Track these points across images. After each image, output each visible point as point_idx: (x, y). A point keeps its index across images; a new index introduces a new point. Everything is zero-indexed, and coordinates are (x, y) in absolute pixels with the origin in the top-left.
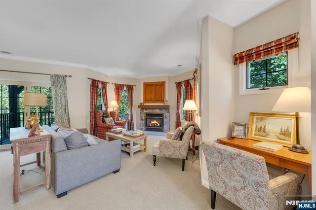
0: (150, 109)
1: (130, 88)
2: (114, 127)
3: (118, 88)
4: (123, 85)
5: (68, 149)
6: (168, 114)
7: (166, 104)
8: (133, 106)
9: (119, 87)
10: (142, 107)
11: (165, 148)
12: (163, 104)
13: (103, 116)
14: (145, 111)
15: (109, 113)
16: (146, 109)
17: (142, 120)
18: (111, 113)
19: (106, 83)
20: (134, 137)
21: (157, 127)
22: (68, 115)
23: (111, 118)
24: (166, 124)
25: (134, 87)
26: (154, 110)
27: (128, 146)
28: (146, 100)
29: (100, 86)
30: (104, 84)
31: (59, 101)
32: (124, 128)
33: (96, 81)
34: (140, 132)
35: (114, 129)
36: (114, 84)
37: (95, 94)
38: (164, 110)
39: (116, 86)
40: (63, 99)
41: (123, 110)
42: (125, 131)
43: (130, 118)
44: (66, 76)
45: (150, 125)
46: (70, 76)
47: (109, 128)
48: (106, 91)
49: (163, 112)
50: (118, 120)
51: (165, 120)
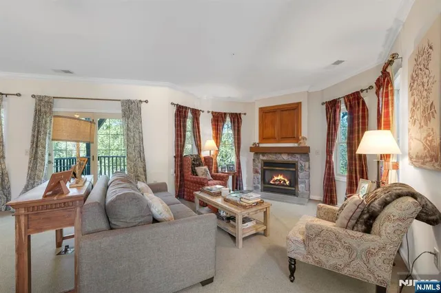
0: (270, 153)
1: (236, 119)
2: (209, 182)
3: (218, 119)
4: (225, 114)
5: (111, 229)
6: (307, 163)
7: (302, 145)
8: (241, 149)
9: (218, 117)
10: (256, 150)
11: (322, 245)
12: (296, 145)
13: (193, 164)
14: (261, 157)
15: (203, 160)
16: (263, 154)
17: (256, 172)
18: (205, 158)
19: (199, 111)
20: (245, 207)
21: (283, 185)
22: (144, 160)
23: (206, 167)
24: (302, 183)
25: (242, 116)
26: (279, 155)
27: (232, 222)
28: (263, 138)
29: (190, 115)
30: (196, 113)
31: (132, 139)
32: (225, 185)
33: (183, 107)
34: (255, 197)
35: (209, 187)
36: (210, 113)
37: (182, 129)
38: (298, 156)
39: (214, 116)
40: (137, 136)
41: (226, 156)
42: (227, 191)
43: (235, 168)
44: (140, 101)
45: (271, 182)
46: (146, 102)
47: (201, 184)
48: (198, 124)
49: (297, 159)
50: (217, 172)
51: (301, 175)
